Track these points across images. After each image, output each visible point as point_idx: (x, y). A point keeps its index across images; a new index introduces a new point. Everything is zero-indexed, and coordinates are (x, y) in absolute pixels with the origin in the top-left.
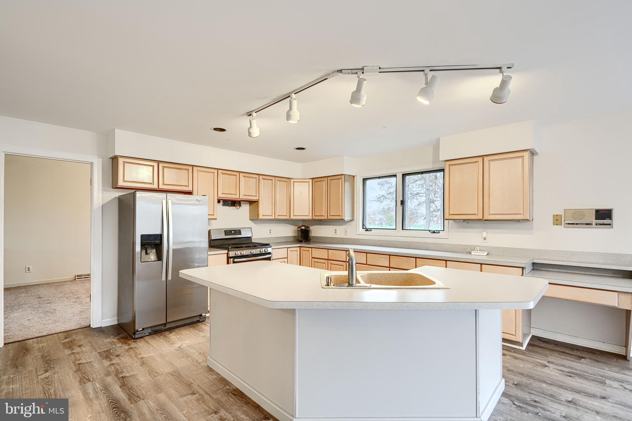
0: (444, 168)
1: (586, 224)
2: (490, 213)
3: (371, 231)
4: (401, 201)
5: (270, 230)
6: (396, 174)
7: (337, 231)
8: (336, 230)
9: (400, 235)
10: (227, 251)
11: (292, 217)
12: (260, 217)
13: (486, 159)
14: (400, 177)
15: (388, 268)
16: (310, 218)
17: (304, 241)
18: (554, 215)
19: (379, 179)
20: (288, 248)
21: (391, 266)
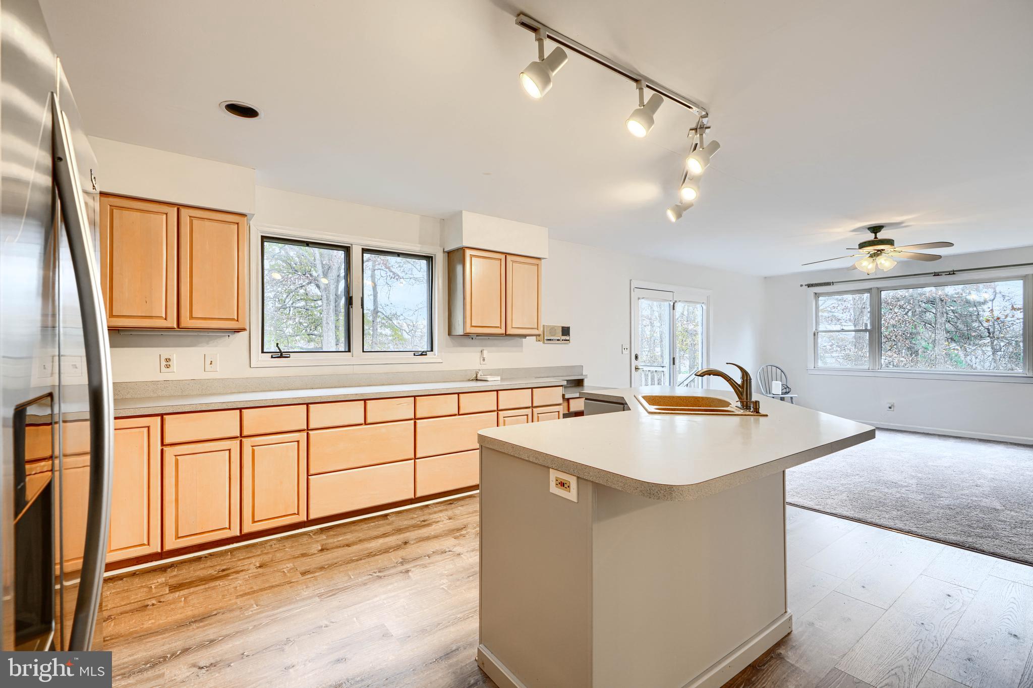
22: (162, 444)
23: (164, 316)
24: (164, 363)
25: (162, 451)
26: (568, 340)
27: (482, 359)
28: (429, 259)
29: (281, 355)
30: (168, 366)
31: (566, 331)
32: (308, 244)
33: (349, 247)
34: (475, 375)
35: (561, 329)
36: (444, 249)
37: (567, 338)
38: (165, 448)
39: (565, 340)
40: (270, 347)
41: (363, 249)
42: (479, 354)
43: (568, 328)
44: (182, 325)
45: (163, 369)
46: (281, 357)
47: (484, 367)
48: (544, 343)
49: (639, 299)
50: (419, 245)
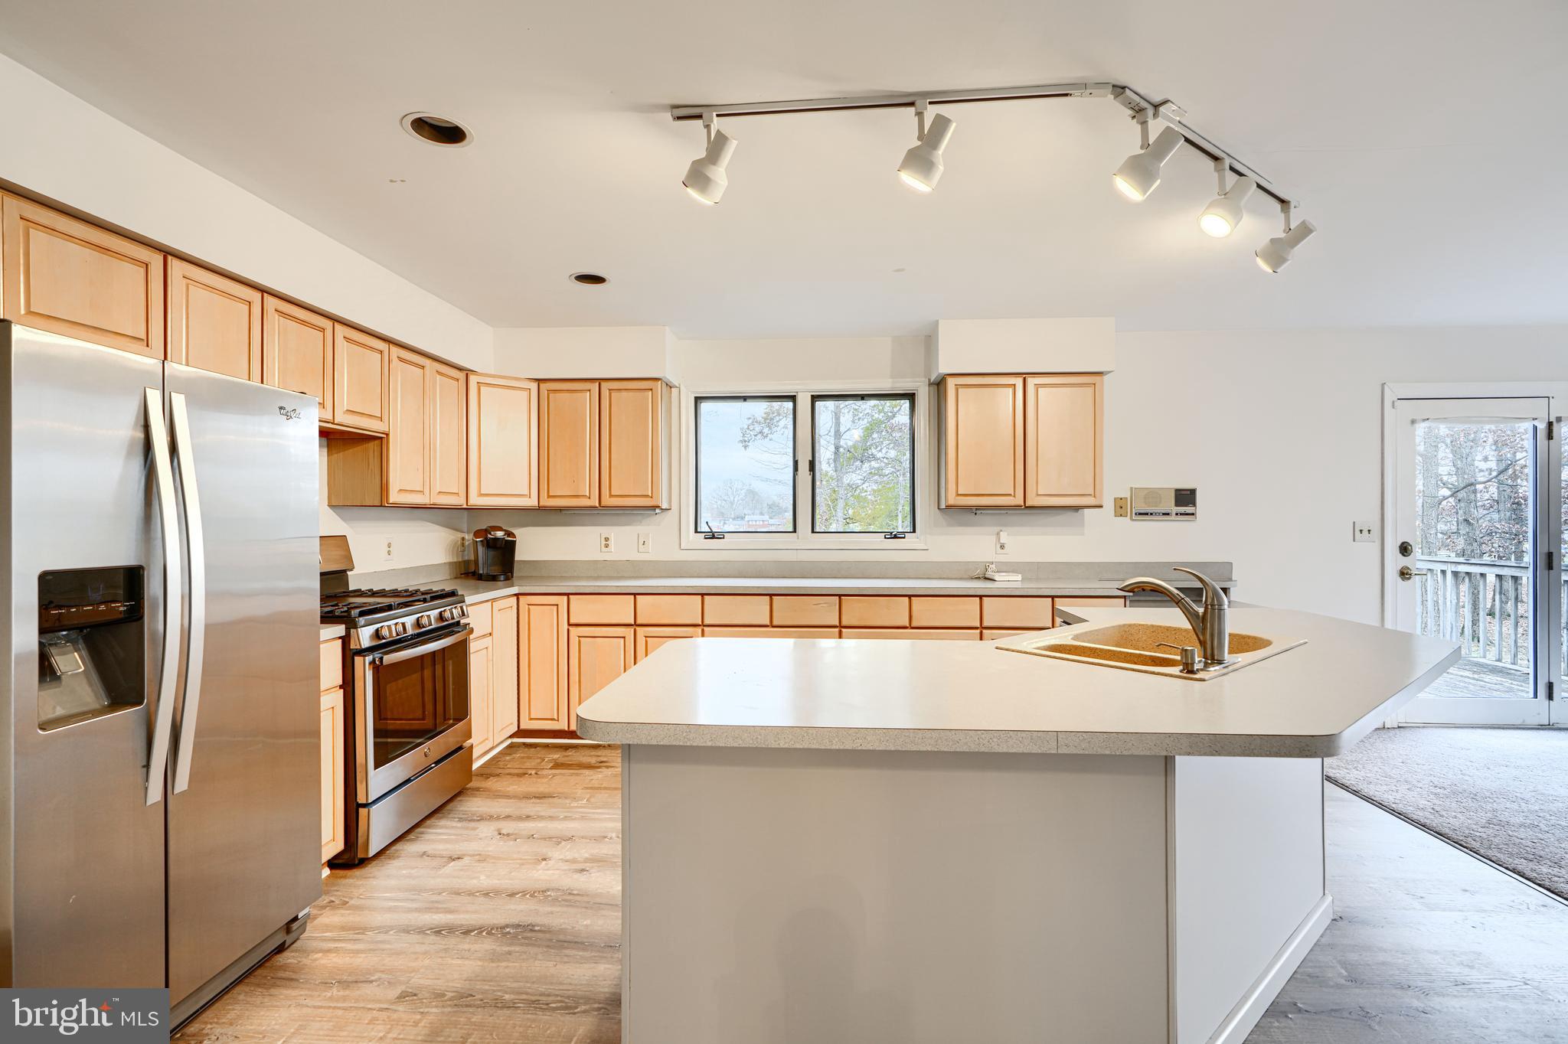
0: (915, 392)
1: (1164, 514)
2: (1037, 492)
3: (724, 538)
4: (810, 461)
5: (389, 546)
6: (794, 394)
7: (612, 542)
8: (607, 539)
9: (806, 547)
10: (343, 627)
11: (475, 501)
12: (394, 497)
13: (1031, 382)
14: (804, 402)
15: (837, 630)
16: (533, 502)
17: (502, 578)
18: (1115, 499)
19: (745, 403)
20: (494, 600)
21: (844, 623)
22: (569, 625)
23: (588, 495)
24: (604, 542)
25: (568, 630)
26: (1193, 514)
27: (999, 546)
28: (911, 397)
29: (712, 536)
30: (607, 546)
31: (1186, 498)
32: (745, 399)
33: (795, 396)
34: (983, 569)
35: (1173, 494)
36: (929, 380)
37: (1189, 509)
38: (570, 628)
39: (1181, 514)
40: (703, 527)
41: (812, 396)
42: (994, 538)
43: (1193, 492)
44: (603, 504)
45: (604, 549)
46: (713, 537)
47: (1002, 558)
48: (1131, 519)
49: (1413, 422)
50: (890, 380)
